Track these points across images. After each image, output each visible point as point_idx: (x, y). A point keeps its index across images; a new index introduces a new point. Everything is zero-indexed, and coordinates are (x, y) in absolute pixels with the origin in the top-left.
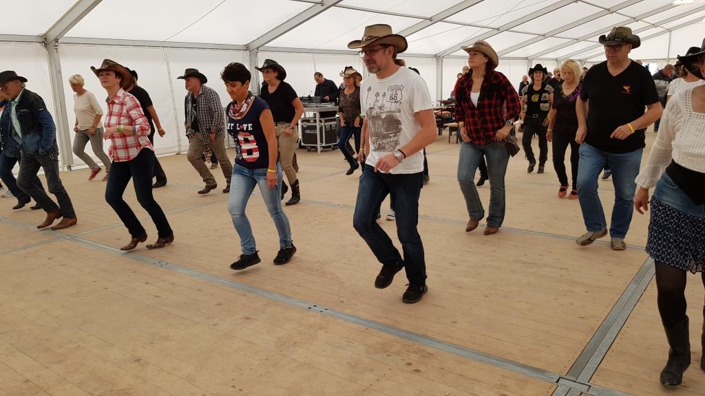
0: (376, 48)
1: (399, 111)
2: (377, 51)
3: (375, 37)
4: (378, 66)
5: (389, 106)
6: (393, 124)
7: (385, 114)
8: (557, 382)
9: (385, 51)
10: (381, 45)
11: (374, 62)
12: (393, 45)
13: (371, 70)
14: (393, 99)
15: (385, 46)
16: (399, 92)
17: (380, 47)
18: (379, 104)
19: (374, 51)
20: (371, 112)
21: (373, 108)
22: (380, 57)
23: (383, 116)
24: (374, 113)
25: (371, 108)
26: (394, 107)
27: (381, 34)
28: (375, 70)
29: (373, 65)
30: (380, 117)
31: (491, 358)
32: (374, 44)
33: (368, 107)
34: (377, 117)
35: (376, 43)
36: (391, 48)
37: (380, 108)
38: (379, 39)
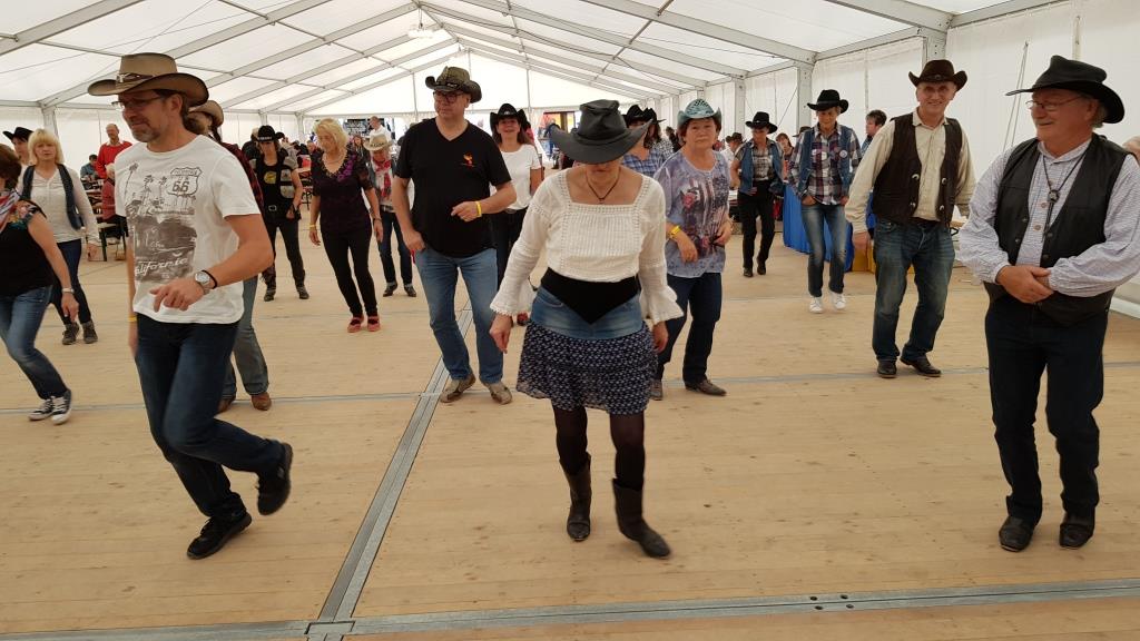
0: (147, 97)
1: (191, 212)
2: (148, 102)
3: (142, 77)
4: (154, 129)
5: (172, 204)
6: (179, 235)
7: (163, 215)
8: (307, 633)
9: (164, 102)
10: (157, 91)
11: (145, 121)
12: (180, 93)
13: (138, 135)
14: (179, 189)
15: (165, 94)
16: (192, 180)
17: (156, 96)
18: (153, 197)
19: (143, 101)
20: (136, 210)
21: (140, 202)
22: (155, 112)
23: (160, 219)
24: (142, 211)
25: (136, 203)
26: (180, 204)
27: (156, 70)
28: (147, 136)
29: (144, 127)
30: (155, 221)
31: (200, 630)
32: (142, 89)
33: (128, 200)
34: (148, 221)
35: (146, 87)
36: (177, 98)
37: (155, 203)
38: (151, 80)
